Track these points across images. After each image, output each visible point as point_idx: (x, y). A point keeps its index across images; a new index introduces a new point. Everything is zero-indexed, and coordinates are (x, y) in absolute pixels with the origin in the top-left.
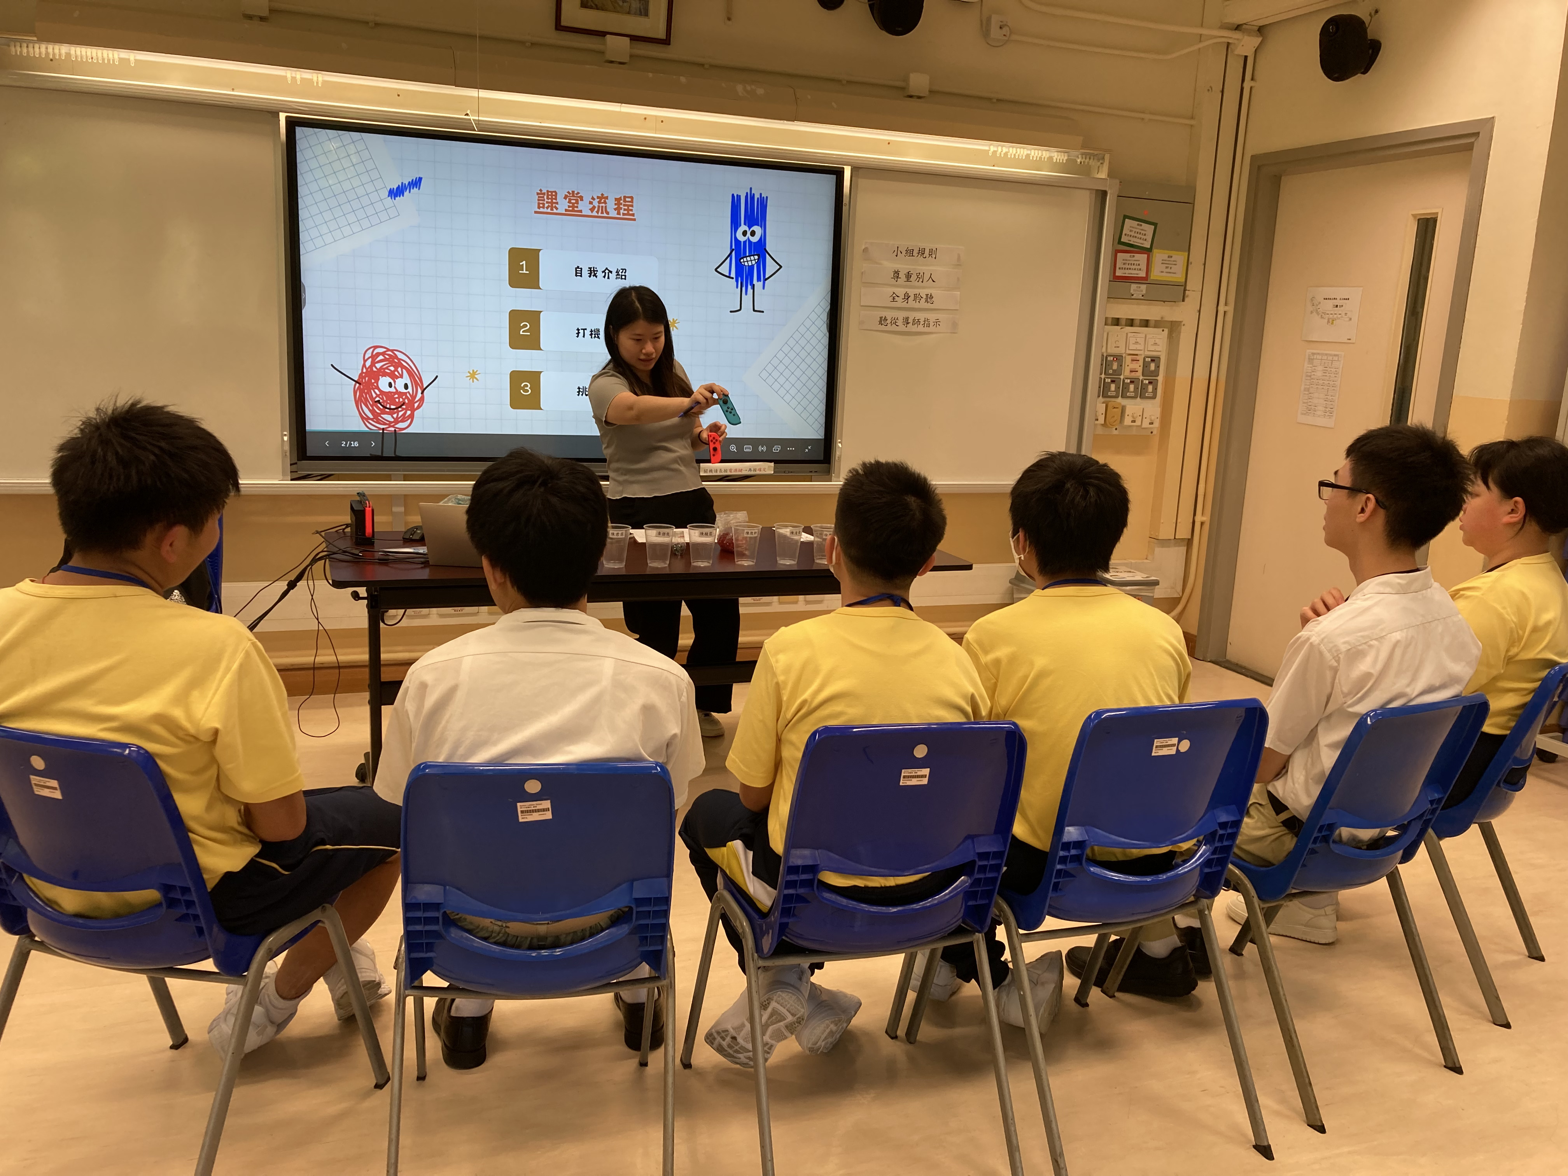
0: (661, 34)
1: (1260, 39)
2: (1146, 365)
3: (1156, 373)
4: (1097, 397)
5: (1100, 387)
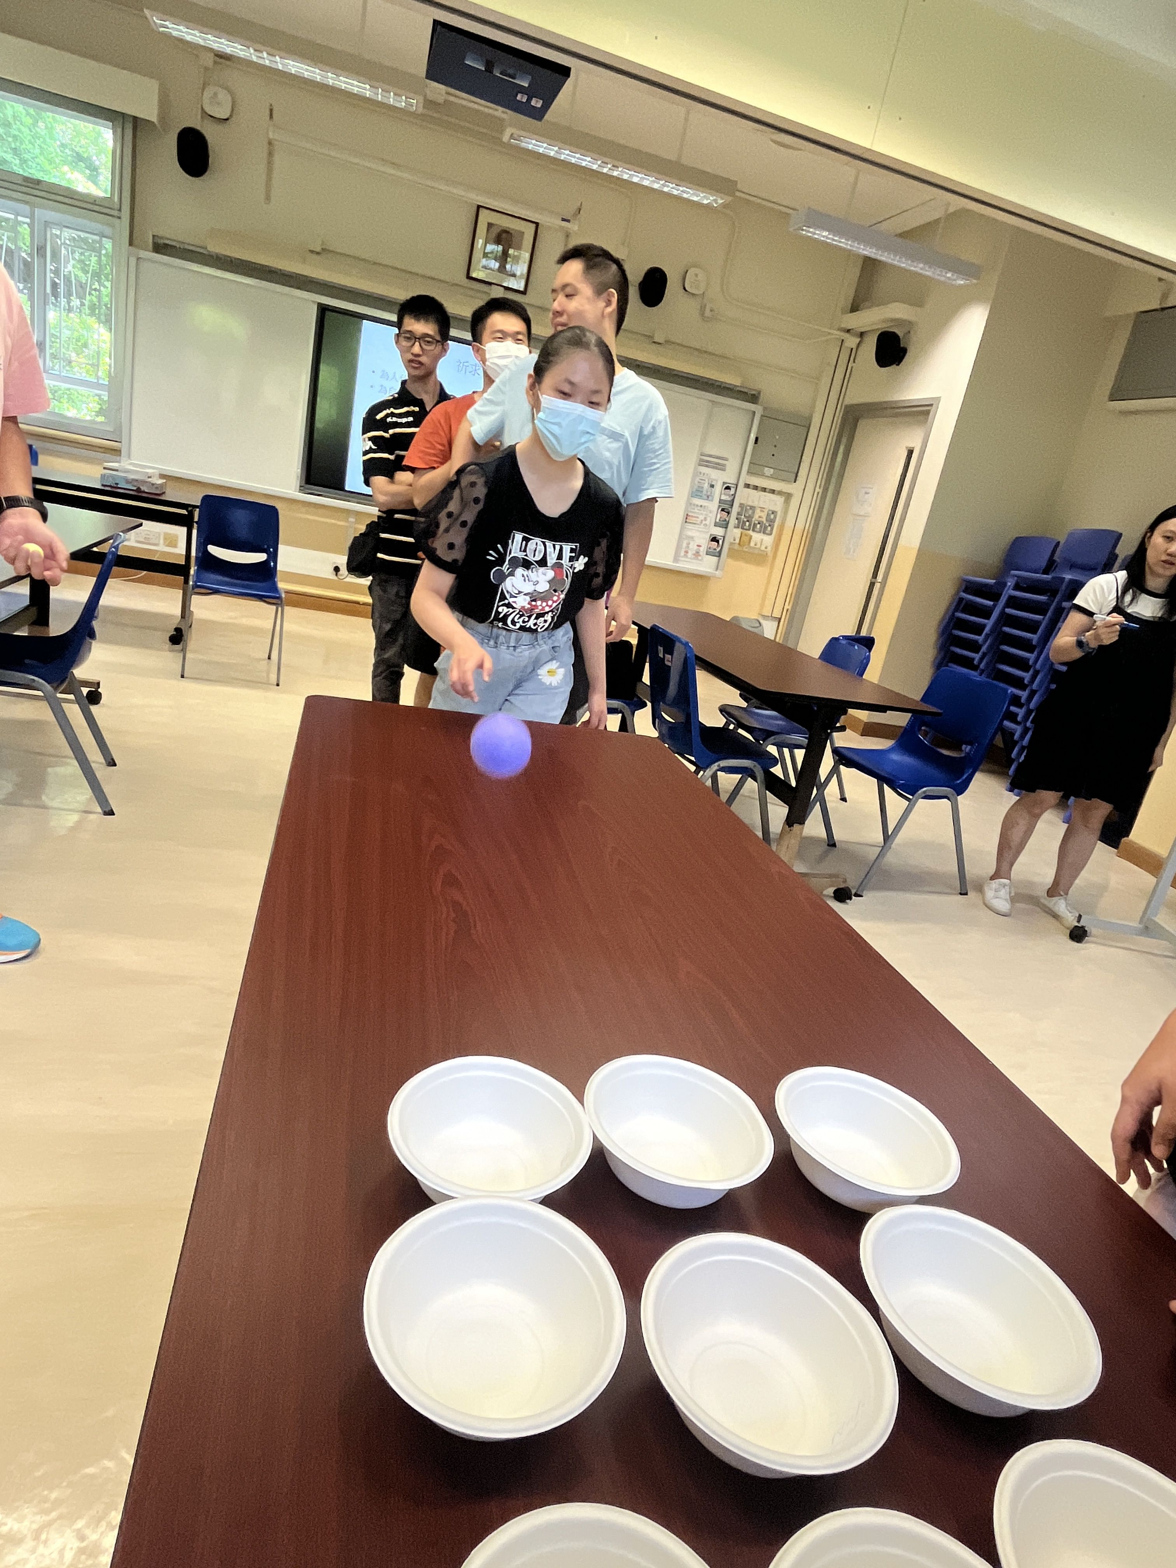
0: (522, 288)
1: (859, 340)
2: (768, 515)
3: (773, 521)
4: (735, 527)
5: (739, 522)
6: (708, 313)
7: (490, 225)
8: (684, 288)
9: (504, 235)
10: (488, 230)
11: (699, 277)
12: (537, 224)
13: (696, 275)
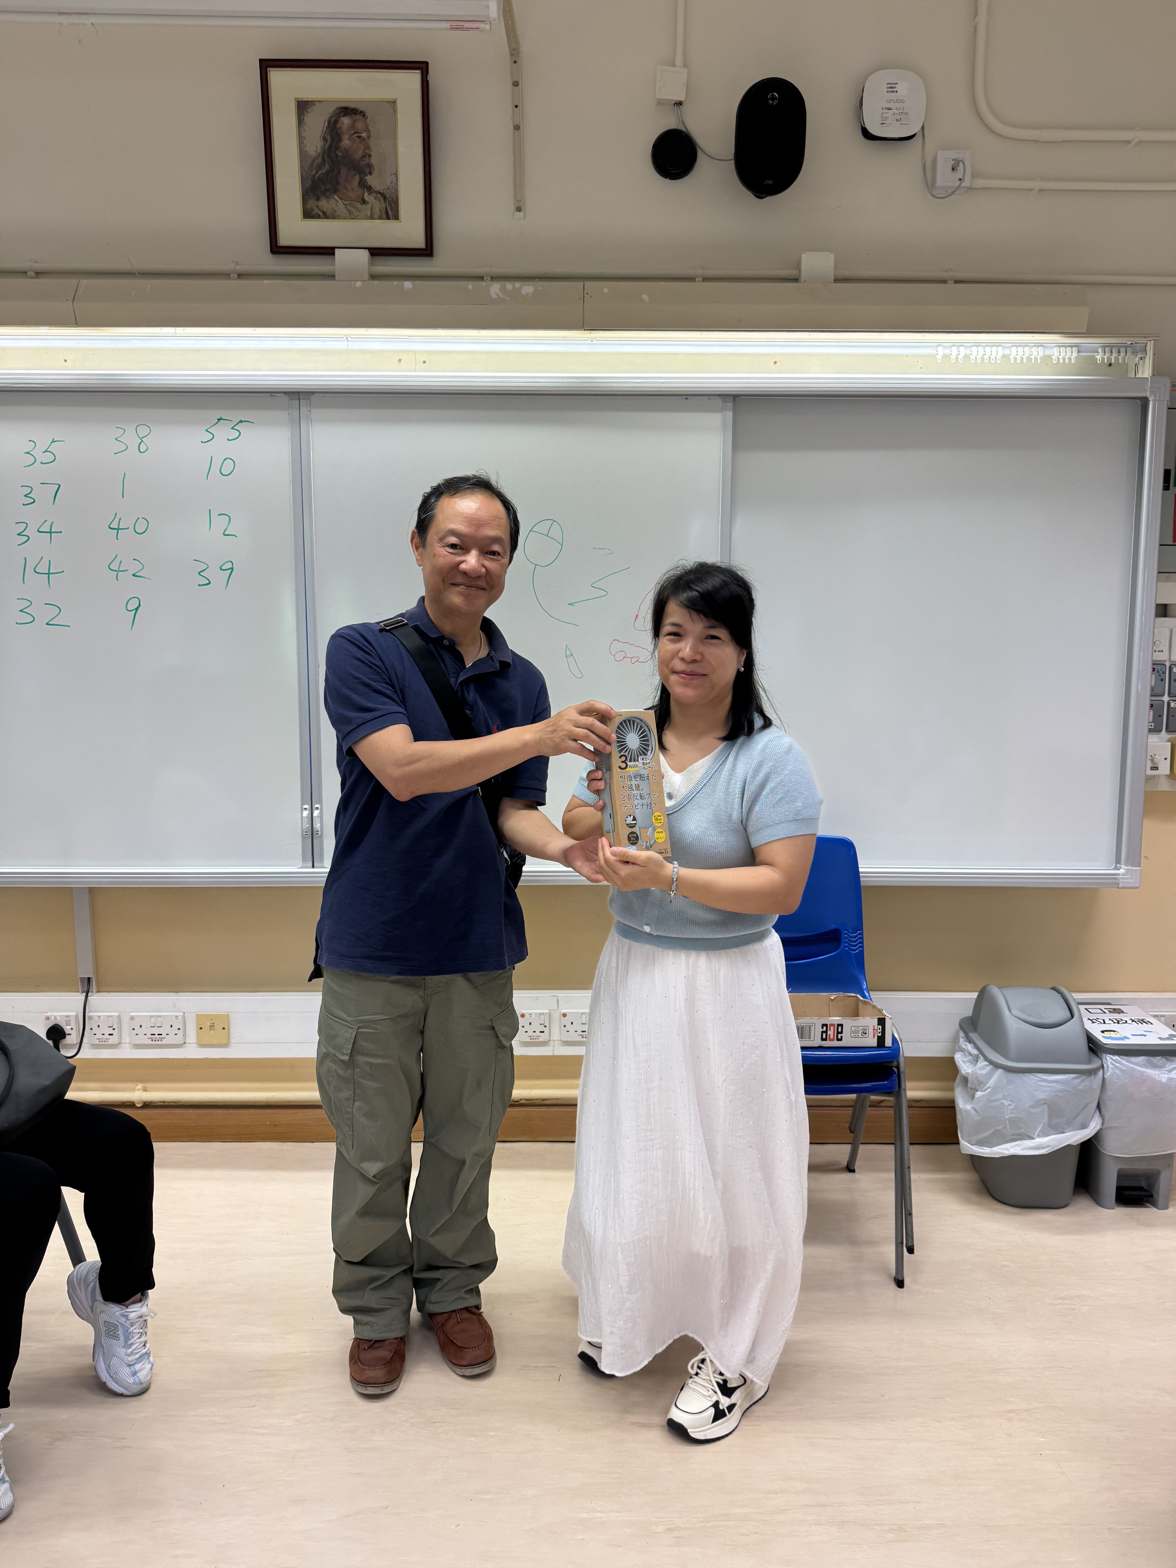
0: (419, 242)
4: (1151, 731)
5: (1158, 717)
6: (945, 178)
7: (303, 107)
8: (866, 134)
9: (346, 121)
10: (300, 122)
11: (902, 89)
12: (423, 67)
13: (892, 88)
